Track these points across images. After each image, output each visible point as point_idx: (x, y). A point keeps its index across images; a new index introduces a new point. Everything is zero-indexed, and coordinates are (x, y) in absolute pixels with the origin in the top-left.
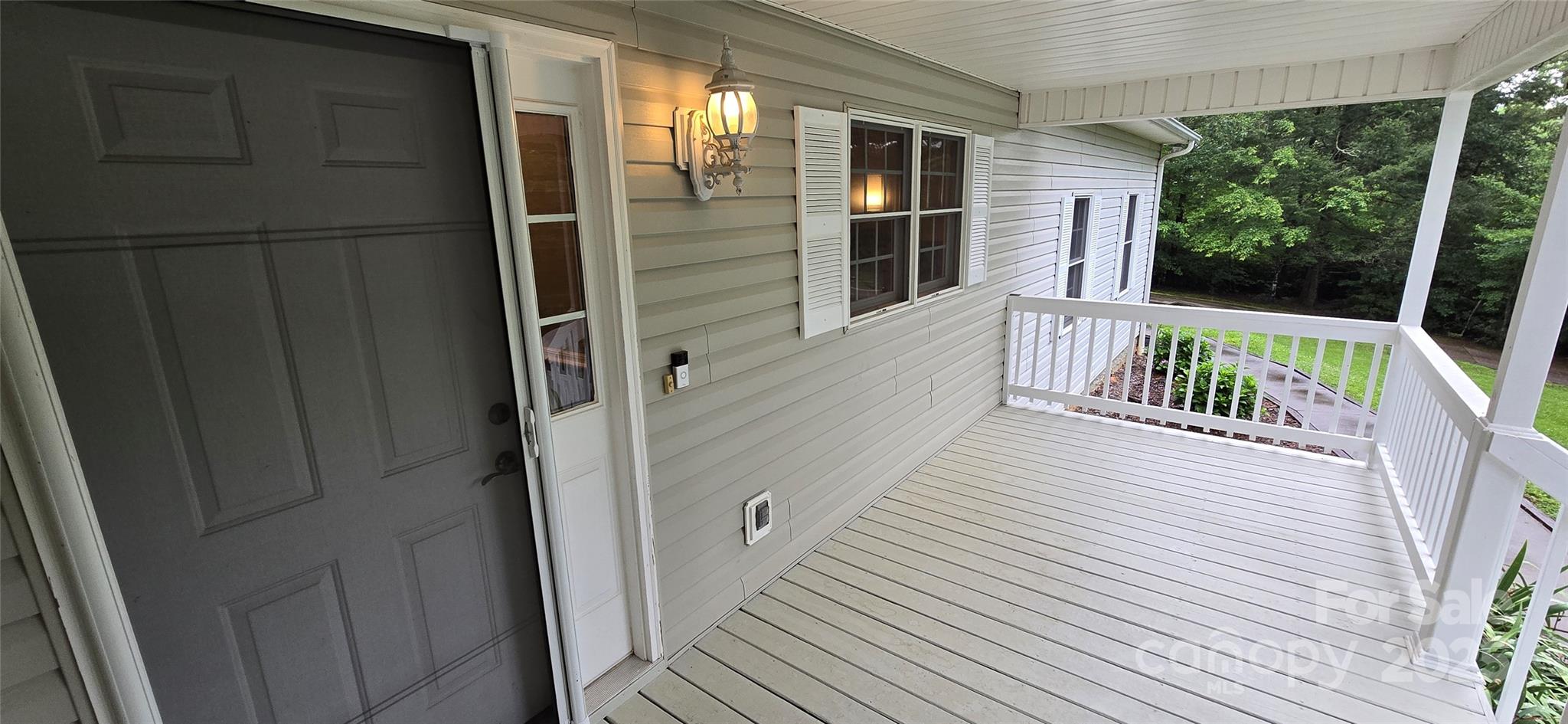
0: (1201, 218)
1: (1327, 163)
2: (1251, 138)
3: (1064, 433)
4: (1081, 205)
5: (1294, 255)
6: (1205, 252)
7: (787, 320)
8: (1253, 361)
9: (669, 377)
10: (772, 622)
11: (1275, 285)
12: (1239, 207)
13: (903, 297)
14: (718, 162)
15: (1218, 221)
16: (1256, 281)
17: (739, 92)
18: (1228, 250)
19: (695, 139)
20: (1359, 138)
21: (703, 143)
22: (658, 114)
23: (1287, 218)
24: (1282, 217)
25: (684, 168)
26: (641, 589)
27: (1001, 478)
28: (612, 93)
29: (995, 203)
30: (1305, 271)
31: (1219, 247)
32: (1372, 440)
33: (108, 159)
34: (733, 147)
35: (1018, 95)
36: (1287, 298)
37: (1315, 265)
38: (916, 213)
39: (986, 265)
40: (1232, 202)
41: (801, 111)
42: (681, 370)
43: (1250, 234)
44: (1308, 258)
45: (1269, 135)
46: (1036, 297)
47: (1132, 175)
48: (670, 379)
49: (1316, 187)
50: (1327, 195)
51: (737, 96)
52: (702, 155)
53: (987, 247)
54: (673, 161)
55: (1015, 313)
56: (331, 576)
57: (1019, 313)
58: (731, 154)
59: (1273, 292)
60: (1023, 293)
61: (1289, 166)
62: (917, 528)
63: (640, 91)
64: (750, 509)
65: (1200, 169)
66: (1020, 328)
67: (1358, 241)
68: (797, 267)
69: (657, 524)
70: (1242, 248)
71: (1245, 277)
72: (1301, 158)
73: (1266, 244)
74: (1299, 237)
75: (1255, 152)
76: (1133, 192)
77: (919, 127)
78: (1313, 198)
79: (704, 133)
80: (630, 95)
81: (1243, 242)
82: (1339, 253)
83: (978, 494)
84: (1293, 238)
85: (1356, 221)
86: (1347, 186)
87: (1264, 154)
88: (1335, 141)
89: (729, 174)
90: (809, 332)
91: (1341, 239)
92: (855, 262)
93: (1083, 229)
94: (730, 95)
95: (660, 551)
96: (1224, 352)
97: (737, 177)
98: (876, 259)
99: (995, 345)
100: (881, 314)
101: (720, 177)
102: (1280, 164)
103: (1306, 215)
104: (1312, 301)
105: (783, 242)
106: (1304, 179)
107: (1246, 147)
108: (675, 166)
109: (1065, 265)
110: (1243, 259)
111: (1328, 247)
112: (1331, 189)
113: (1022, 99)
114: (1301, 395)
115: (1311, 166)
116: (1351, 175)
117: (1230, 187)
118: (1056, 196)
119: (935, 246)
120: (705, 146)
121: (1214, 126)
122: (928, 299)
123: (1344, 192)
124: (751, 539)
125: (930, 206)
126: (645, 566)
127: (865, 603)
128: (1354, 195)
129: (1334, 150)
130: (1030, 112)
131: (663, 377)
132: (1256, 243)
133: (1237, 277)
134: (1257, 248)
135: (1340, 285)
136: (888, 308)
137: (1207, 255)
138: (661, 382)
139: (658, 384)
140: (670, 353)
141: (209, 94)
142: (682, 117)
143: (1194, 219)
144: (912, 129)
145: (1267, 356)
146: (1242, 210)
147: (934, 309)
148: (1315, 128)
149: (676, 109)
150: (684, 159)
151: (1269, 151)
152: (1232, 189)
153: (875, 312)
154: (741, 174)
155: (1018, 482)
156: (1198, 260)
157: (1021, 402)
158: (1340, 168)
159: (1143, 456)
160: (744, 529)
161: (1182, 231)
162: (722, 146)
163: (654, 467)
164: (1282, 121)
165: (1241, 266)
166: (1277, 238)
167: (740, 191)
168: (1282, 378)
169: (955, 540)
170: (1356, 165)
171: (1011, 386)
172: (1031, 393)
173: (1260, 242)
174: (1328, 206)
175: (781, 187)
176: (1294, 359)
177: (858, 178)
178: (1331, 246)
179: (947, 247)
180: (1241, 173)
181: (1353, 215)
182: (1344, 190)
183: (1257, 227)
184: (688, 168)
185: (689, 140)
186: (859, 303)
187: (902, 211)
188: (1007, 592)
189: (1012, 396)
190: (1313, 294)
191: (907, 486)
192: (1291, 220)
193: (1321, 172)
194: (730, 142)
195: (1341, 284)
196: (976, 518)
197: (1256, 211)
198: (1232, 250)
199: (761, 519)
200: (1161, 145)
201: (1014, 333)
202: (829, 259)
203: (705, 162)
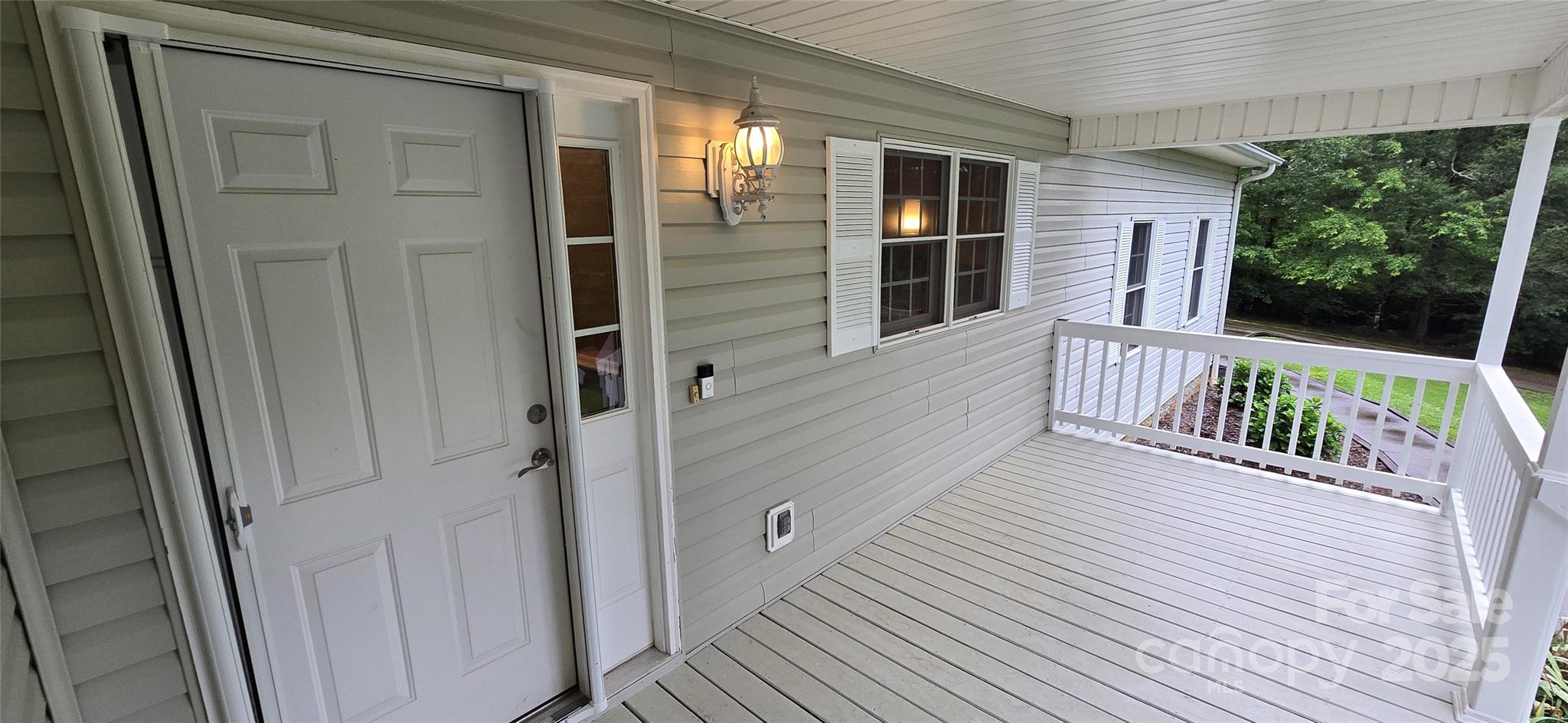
0: (1293, 243)
1: (1440, 186)
2: (1352, 160)
3: (1107, 462)
4: (1142, 232)
5: (1400, 285)
6: (1297, 279)
7: (814, 339)
8: (1340, 397)
9: (694, 388)
10: (788, 627)
11: (1378, 317)
12: (1336, 233)
13: (938, 318)
14: (746, 190)
15: (1312, 247)
16: (1356, 312)
17: (764, 128)
18: (1323, 278)
19: (725, 169)
20: (1477, 160)
21: (733, 173)
22: (692, 146)
23: (1393, 246)
24: (1385, 244)
25: (714, 195)
26: (662, 585)
27: (1037, 504)
28: (648, 129)
29: (1040, 228)
30: (1414, 303)
31: (1313, 275)
32: (1445, 484)
33: (227, 191)
34: (758, 177)
35: (1068, 121)
36: (1391, 331)
37: (1427, 295)
38: (953, 238)
39: (1030, 289)
40: (1328, 227)
41: (832, 141)
42: (706, 381)
43: (1348, 261)
44: (1416, 288)
45: (1374, 157)
46: (1086, 322)
47: (1202, 199)
48: (695, 389)
49: (1427, 212)
50: (1440, 221)
51: (762, 131)
52: (730, 183)
53: (1032, 272)
54: (705, 190)
55: (1063, 338)
56: (384, 549)
57: (1066, 338)
58: (756, 184)
59: (1376, 324)
60: (1072, 319)
61: (1395, 190)
62: (942, 547)
63: (673, 126)
64: (772, 517)
65: (1294, 192)
66: (1068, 355)
67: (1476, 272)
68: (826, 288)
69: (678, 525)
70: (1340, 276)
71: (1344, 308)
72: (1409, 181)
73: (1367, 272)
74: (1405, 265)
75: (1355, 174)
76: (1205, 217)
77: (957, 154)
78: (1423, 224)
79: (734, 164)
80: (666, 131)
81: (1341, 269)
82: (1453, 283)
83: (1009, 517)
84: (1398, 267)
85: (1474, 249)
86: (1463, 211)
87: (1367, 176)
88: (1451, 163)
89: (755, 201)
90: (836, 350)
91: (1454, 269)
92: (886, 285)
93: (1145, 254)
94: (756, 130)
95: (682, 550)
96: (1309, 387)
97: (762, 205)
98: (911, 281)
99: (1039, 370)
100: (914, 335)
101: (747, 204)
102: (1384, 188)
103: (1414, 242)
104: (1422, 335)
105: (813, 263)
106: (1412, 204)
107: (1345, 169)
108: (707, 194)
109: (1122, 291)
110: (1340, 288)
111: (1441, 278)
112: (1444, 215)
113: (1073, 125)
114: (1397, 437)
115: (1420, 190)
116: (1469, 199)
117: (1327, 211)
118: (1111, 220)
119: (975, 269)
120: (735, 175)
121: (1309, 148)
122: (965, 322)
123: (1459, 218)
124: (772, 546)
125: (969, 231)
126: (666, 563)
127: (881, 616)
128: (1472, 221)
129: (1449, 173)
130: (1082, 139)
131: (689, 388)
132: (1355, 271)
133: (1332, 307)
134: (1356, 277)
135: (1454, 318)
136: (920, 330)
137: (1299, 283)
138: (687, 391)
139: (685, 393)
140: (696, 366)
141: (306, 136)
142: (714, 149)
143: (1286, 245)
144: (950, 157)
145: (1359, 392)
146: (1340, 236)
147: (971, 332)
148: (1427, 149)
149: (709, 142)
150: (715, 186)
151: (1372, 174)
152: (1329, 214)
153: (907, 333)
154: (765, 202)
155: (1053, 508)
156: (1290, 287)
157: (1068, 428)
158: (1456, 191)
159: (1190, 489)
160: (765, 535)
161: (1272, 257)
162: (748, 175)
163: (677, 471)
164: (1387, 142)
165: (1338, 296)
166: (1380, 266)
167: (764, 217)
168: (1373, 417)
169: (979, 561)
170: (1476, 189)
171: (1057, 411)
172: (1078, 420)
173: (1360, 270)
174: (1440, 233)
175: (811, 211)
176: (1388, 397)
177: (892, 203)
178: (1444, 275)
179: (988, 270)
180: (1340, 197)
181: (1471, 242)
182: (1460, 216)
183: (1357, 254)
184: (719, 195)
185: (719, 169)
186: (891, 324)
187: (938, 235)
188: (1025, 615)
189: (1058, 422)
190: (1423, 329)
191: (938, 506)
192: (1397, 247)
193: (1432, 197)
194: (755, 172)
195: (1457, 317)
196: (1005, 542)
197: (1355, 237)
198: (1328, 277)
199: (783, 527)
200: (1238, 168)
201: (1061, 359)
202: (858, 281)
203: (734, 190)
